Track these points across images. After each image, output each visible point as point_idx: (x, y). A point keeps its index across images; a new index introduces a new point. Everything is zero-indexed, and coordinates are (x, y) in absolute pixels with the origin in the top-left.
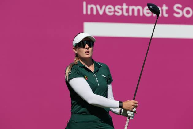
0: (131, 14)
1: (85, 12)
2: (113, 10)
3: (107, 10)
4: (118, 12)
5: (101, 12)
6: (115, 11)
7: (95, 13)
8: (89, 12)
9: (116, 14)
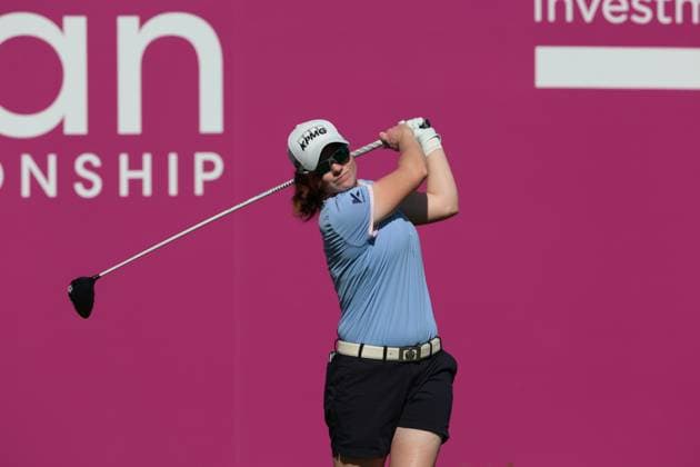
0: (679, 18)
1: (538, 17)
2: (624, 7)
3: (607, 9)
4: (642, 14)
5: (588, 16)
6: (632, 11)
7: (569, 17)
8: (552, 17)
9: (636, 19)
